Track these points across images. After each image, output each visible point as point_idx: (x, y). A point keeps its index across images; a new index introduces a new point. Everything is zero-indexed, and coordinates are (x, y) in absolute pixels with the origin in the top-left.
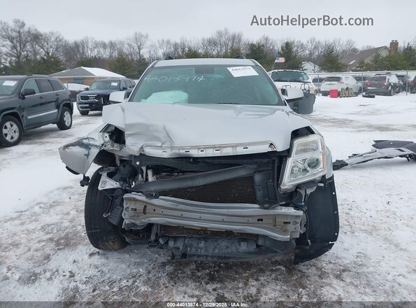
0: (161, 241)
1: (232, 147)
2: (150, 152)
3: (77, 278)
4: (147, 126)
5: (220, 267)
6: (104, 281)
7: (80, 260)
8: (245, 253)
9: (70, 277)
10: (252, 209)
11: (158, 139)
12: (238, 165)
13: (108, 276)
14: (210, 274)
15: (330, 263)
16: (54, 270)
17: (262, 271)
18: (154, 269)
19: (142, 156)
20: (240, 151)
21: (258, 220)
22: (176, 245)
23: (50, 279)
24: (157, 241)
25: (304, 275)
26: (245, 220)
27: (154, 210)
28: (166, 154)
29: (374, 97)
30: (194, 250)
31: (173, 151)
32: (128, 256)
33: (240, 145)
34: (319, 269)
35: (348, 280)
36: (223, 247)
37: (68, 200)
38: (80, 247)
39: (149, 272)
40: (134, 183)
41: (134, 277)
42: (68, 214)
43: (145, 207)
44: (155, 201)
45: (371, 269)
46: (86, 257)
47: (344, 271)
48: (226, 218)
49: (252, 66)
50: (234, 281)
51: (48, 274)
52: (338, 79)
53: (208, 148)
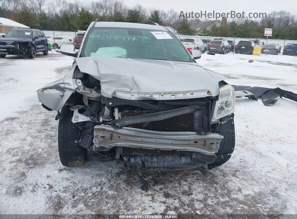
0: (125, 159)
1: (183, 93)
2: (121, 95)
3: (56, 188)
4: (119, 77)
5: (158, 173)
6: (78, 189)
7: (52, 175)
8: (185, 164)
9: (50, 188)
10: (191, 135)
11: (127, 86)
12: (187, 106)
13: (79, 185)
14: (153, 179)
15: (226, 167)
16: (34, 184)
17: (187, 174)
18: (112, 178)
19: (114, 99)
20: (189, 96)
21: (195, 142)
22: (136, 161)
23: (33, 191)
24: (121, 158)
25: (213, 176)
26: (186, 143)
27: (119, 137)
28: (135, 97)
29: (214, 54)
30: (150, 164)
31: (140, 96)
32: (88, 170)
33: (189, 92)
34: (222, 171)
35: (241, 177)
36: (169, 161)
37: (19, 128)
38: (47, 165)
39: (110, 181)
40: (101, 118)
41: (100, 185)
42: (25, 139)
43: (112, 134)
44: (120, 131)
45: (251, 169)
46: (57, 172)
47: (236, 171)
48: (174, 142)
49: (167, 32)
50: (171, 182)
51: (31, 188)
52: (192, 41)
53: (166, 94)
